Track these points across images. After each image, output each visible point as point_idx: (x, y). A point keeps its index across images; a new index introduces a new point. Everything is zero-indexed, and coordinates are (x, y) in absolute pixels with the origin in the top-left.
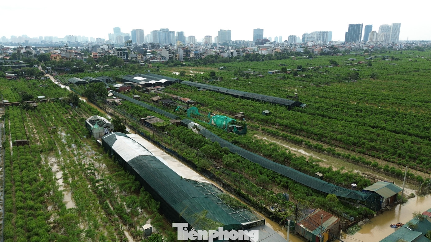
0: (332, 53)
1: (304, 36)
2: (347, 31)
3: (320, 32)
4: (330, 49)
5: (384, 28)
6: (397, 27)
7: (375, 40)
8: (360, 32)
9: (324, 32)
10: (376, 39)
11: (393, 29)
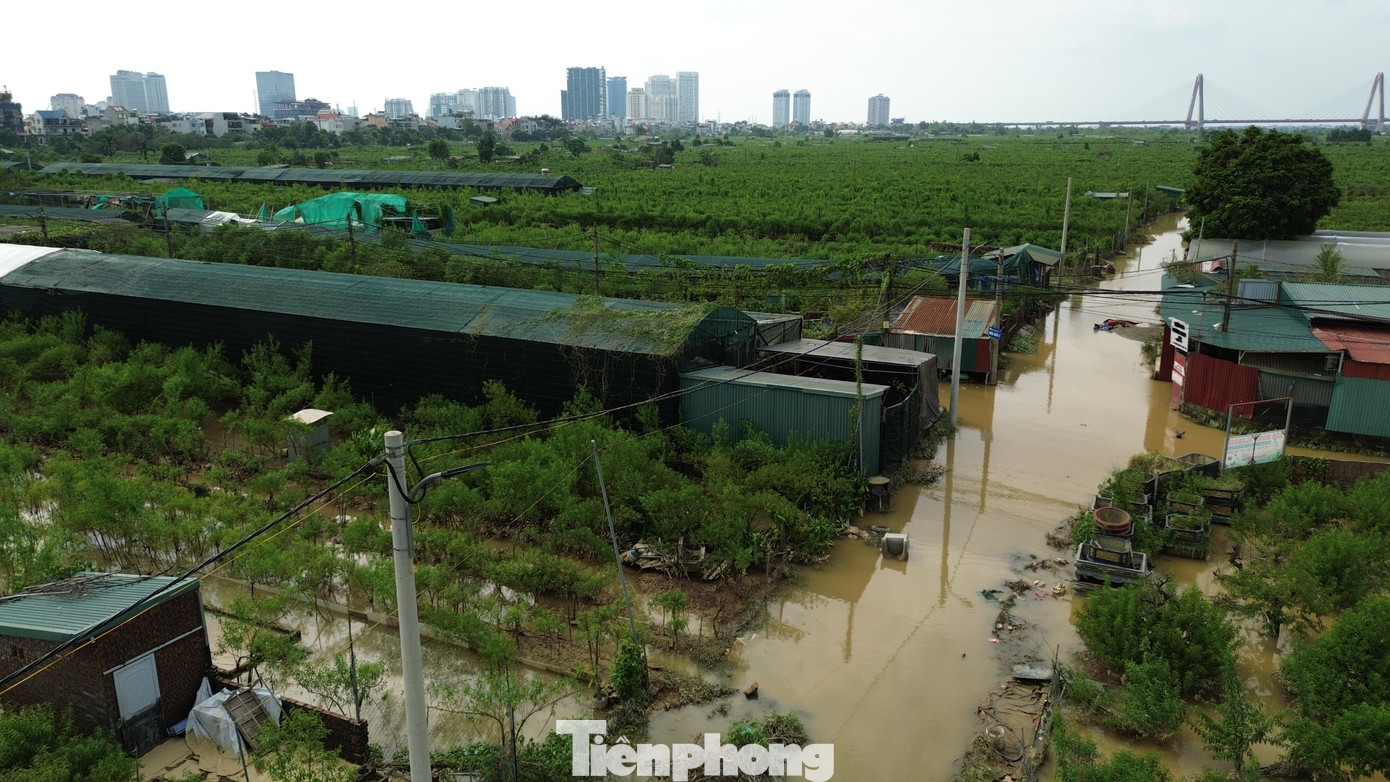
0: (549, 134)
1: (437, 101)
2: (565, 88)
3: (485, 91)
4: (540, 124)
5: (659, 84)
6: (690, 81)
7: (643, 115)
8: (601, 93)
9: (496, 92)
10: (646, 114)
11: (680, 87)
